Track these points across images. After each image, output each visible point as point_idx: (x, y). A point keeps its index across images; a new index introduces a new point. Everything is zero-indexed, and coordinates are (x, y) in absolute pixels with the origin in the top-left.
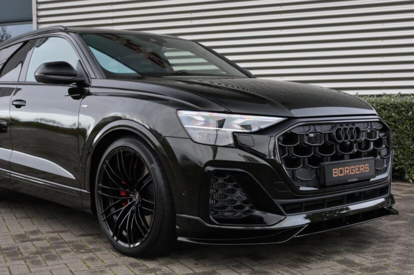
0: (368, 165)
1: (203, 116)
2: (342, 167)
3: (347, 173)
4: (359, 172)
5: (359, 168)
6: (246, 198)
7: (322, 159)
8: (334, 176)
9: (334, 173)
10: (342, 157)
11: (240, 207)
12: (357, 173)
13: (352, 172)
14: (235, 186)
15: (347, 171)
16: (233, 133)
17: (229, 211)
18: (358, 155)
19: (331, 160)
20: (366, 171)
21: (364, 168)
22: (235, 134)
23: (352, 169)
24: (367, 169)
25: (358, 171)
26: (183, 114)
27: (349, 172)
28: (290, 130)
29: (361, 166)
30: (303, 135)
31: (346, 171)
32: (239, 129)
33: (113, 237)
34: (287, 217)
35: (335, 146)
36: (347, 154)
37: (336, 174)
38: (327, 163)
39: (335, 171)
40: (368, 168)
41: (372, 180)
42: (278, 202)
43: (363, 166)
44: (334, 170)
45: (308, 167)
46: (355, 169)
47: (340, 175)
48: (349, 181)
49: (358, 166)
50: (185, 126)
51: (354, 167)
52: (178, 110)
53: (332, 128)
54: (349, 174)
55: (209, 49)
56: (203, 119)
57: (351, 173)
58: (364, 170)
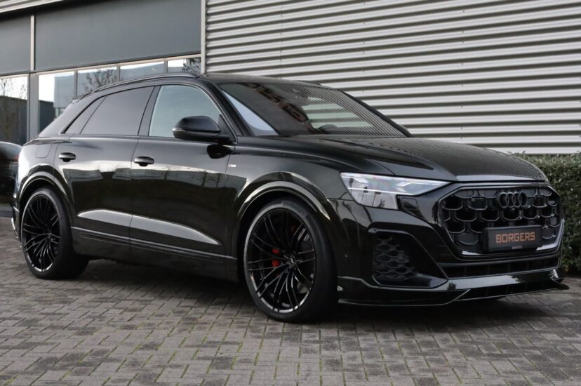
0: (534, 233)
1: (367, 179)
2: (505, 233)
4: (524, 240)
5: (524, 236)
6: (408, 261)
7: (485, 225)
8: (497, 242)
9: (497, 239)
10: (506, 224)
11: (403, 270)
12: (521, 240)
13: (517, 239)
14: (397, 248)
15: (512, 238)
16: (397, 196)
17: (391, 274)
18: (524, 222)
19: (495, 226)
21: (529, 236)
22: (399, 197)
23: (517, 236)
24: (533, 238)
25: (522, 238)
26: (346, 176)
28: (453, 194)
29: (526, 234)
30: (466, 199)
31: (510, 238)
32: (403, 192)
34: (449, 281)
35: (498, 212)
36: (512, 221)
37: (499, 240)
38: (491, 228)
39: (499, 237)
40: (534, 236)
41: (539, 249)
42: (440, 265)
43: (528, 233)
44: (497, 235)
45: (471, 232)
46: (519, 236)
47: (503, 241)
48: (513, 248)
49: (523, 234)
50: (348, 188)
51: (518, 234)
52: (340, 172)
53: (496, 194)
54: (513, 241)
55: (358, 100)
56: (366, 182)
57: (515, 240)
58: (530, 238)
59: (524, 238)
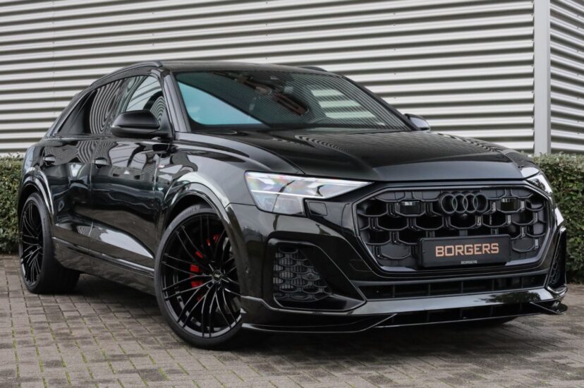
0: (497, 244)
1: (274, 180)
2: (451, 245)
3: (458, 253)
4: (480, 253)
5: (481, 248)
6: (318, 278)
7: (423, 234)
8: (437, 255)
9: (437, 251)
10: (456, 233)
11: (313, 289)
12: (476, 253)
13: (468, 251)
14: (305, 262)
16: (304, 199)
17: (299, 293)
18: (484, 231)
19: (436, 236)
20: (492, 252)
21: (489, 248)
22: (306, 201)
23: (468, 248)
24: (496, 250)
25: (477, 251)
26: (253, 176)
27: (463, 252)
28: (374, 197)
29: (484, 245)
30: (394, 203)
31: (457, 251)
32: (313, 195)
33: (179, 321)
34: (368, 303)
35: (443, 218)
36: (465, 230)
37: (439, 253)
39: (439, 249)
40: (497, 248)
41: (508, 264)
42: (356, 284)
43: (488, 245)
44: (437, 248)
45: (400, 243)
46: (473, 248)
47: (447, 255)
48: (463, 263)
49: (480, 245)
50: (252, 191)
51: (471, 246)
52: (246, 171)
53: (440, 196)
54: (462, 254)
56: (272, 183)
57: (466, 254)
58: (490, 250)
59: (481, 250)
